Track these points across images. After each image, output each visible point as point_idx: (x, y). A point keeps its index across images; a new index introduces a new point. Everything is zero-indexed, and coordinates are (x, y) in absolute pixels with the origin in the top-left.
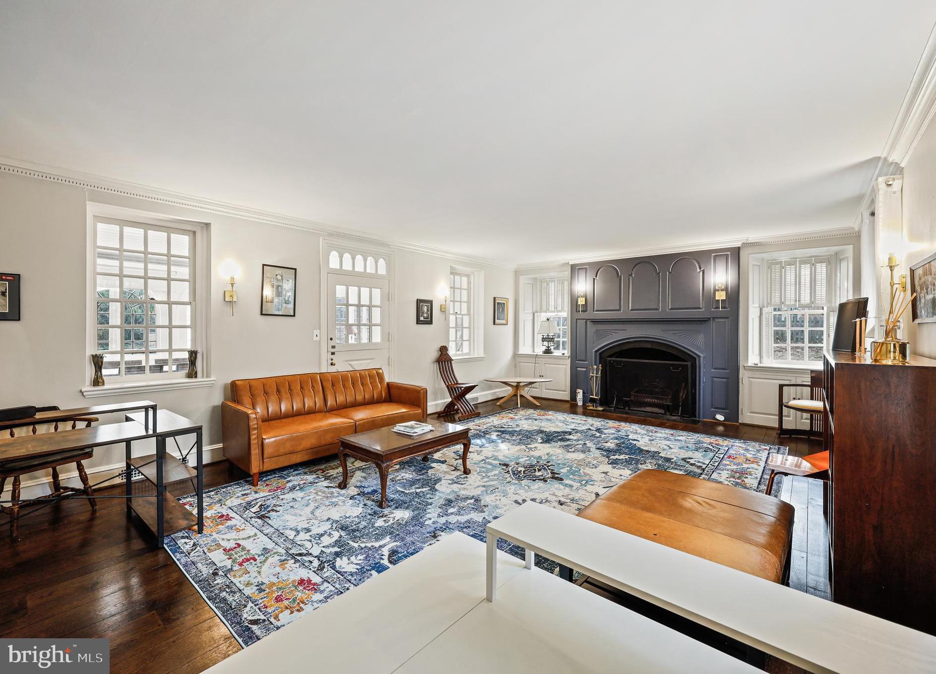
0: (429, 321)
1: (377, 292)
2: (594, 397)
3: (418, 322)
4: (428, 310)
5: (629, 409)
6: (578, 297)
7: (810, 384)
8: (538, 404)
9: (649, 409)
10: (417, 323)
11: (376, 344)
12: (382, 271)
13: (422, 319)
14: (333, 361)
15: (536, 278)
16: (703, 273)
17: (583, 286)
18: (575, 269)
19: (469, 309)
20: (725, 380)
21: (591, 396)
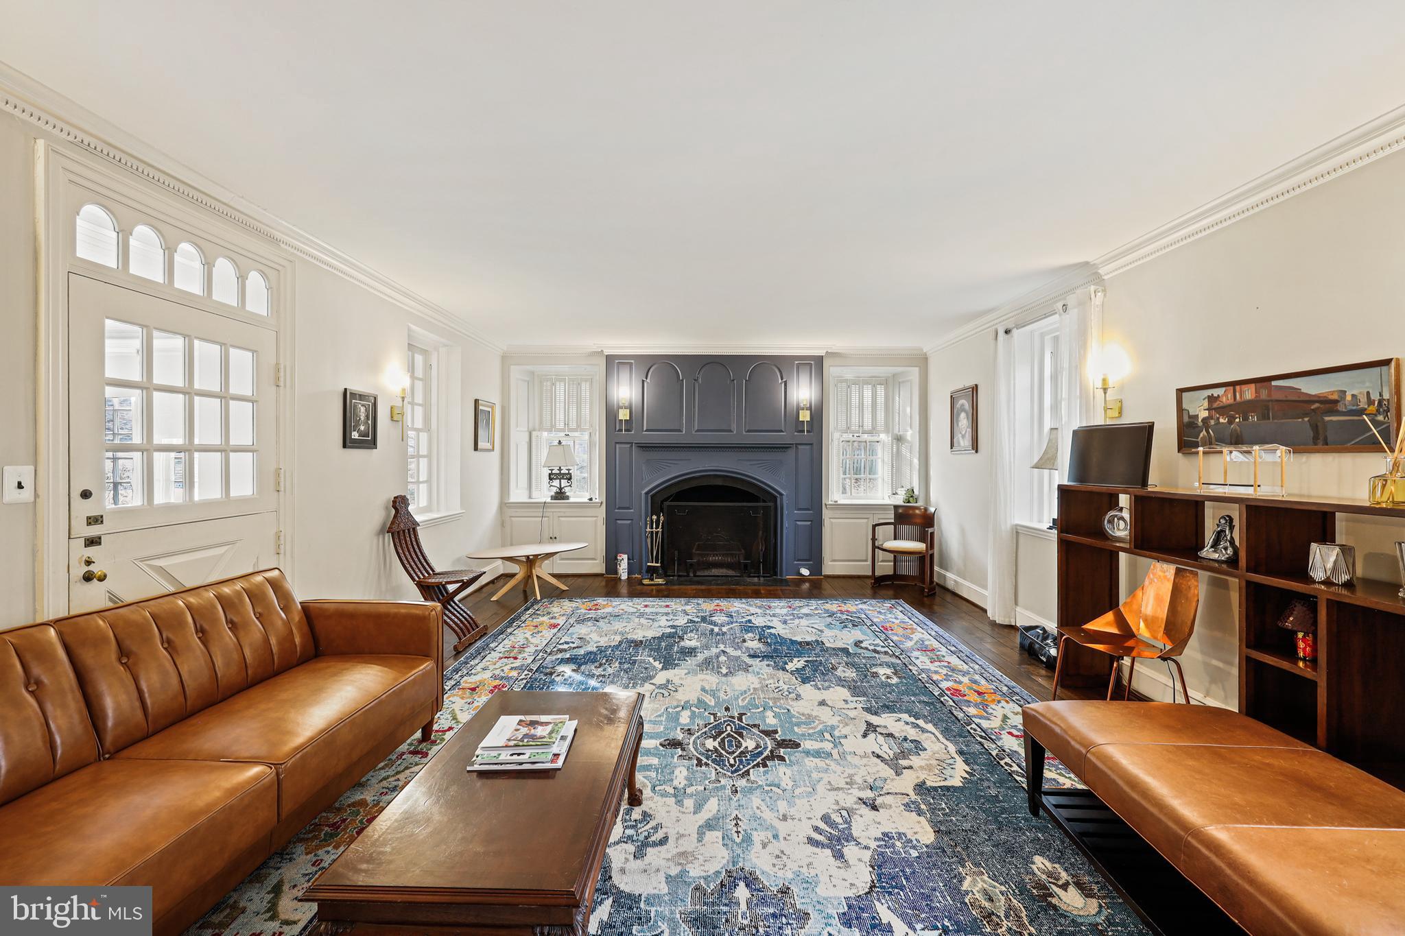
0: (369, 441)
1: (241, 360)
2: (654, 564)
3: (347, 443)
4: (367, 417)
5: (695, 576)
6: (620, 407)
7: (893, 521)
8: (564, 588)
9: (715, 572)
10: (345, 446)
11: (243, 500)
12: (258, 303)
13: (355, 435)
14: (91, 568)
15: (533, 373)
16: (785, 385)
17: (626, 391)
18: (613, 363)
19: (427, 419)
20: (809, 523)
21: (649, 564)
